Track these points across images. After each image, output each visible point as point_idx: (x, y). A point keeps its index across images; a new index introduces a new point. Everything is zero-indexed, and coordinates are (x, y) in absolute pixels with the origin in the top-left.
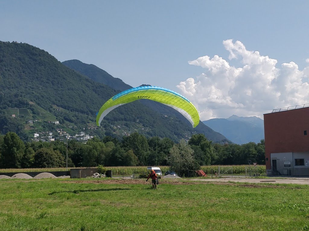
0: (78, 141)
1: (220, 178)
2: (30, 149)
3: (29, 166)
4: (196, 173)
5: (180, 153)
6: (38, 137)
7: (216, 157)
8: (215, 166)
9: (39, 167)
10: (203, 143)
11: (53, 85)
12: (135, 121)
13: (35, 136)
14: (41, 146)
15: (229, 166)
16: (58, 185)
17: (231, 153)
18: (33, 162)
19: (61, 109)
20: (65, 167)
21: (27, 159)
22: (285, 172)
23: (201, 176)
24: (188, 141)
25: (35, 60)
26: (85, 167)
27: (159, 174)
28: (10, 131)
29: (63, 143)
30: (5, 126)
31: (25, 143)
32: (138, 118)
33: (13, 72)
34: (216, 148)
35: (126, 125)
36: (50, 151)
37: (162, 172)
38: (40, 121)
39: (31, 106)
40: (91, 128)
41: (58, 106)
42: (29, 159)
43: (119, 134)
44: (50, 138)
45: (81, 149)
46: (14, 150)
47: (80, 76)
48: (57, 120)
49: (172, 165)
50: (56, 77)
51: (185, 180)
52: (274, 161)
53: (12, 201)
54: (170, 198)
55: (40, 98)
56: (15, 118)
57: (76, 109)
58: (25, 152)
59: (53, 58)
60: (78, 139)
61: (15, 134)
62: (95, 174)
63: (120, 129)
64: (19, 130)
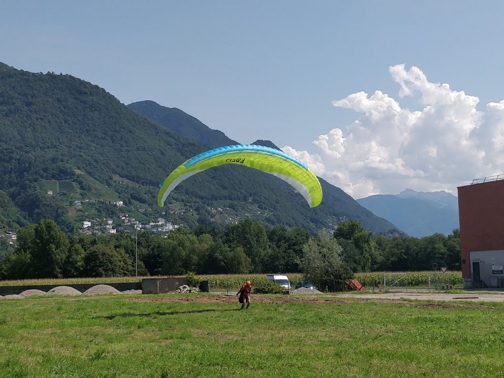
0: (153, 233)
1: (387, 292)
2: (78, 246)
3: (75, 274)
4: (347, 284)
5: (320, 253)
6: (90, 227)
7: (380, 259)
8: (378, 273)
9: (92, 276)
10: (357, 234)
11: (113, 142)
12: (245, 199)
13: (85, 226)
14: (94, 242)
15: (402, 273)
16: (123, 305)
17: (404, 251)
18: (81, 269)
19: (126, 181)
20: (134, 275)
21: (73, 264)
22: (494, 282)
23: (356, 290)
24: (332, 232)
25: (85, 102)
26: (166, 275)
27: (286, 286)
28: (44, 217)
29: (130, 237)
30: (37, 210)
31: (69, 236)
32: (250, 196)
33: (49, 122)
34: (379, 243)
35: (232, 207)
36: (109, 250)
37: (292, 284)
38: (93, 201)
39: (78, 176)
40: (175, 212)
41: (121, 176)
42: (76, 262)
43: (219, 221)
44: (110, 229)
45: (159, 247)
46: (50, 248)
47: (156, 128)
48: (119, 199)
49: (307, 273)
50: (118, 129)
51: (329, 296)
52: (476, 265)
53: (49, 331)
54: (306, 325)
55: (92, 164)
56: (53, 197)
57: (150, 181)
58: (70, 251)
59: (112, 98)
60: (154, 230)
61: (53, 223)
62: (181, 287)
63: (221, 213)
64: (58, 216)
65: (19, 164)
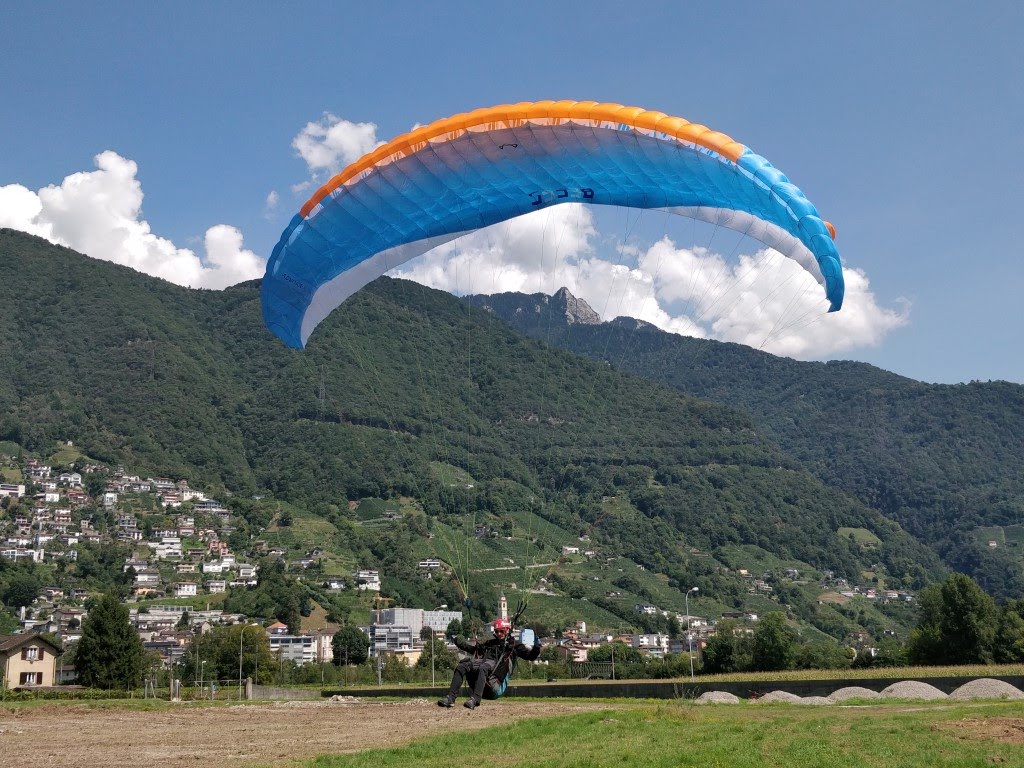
30: (977, 570)
56: (997, 550)
65: (945, 507)
